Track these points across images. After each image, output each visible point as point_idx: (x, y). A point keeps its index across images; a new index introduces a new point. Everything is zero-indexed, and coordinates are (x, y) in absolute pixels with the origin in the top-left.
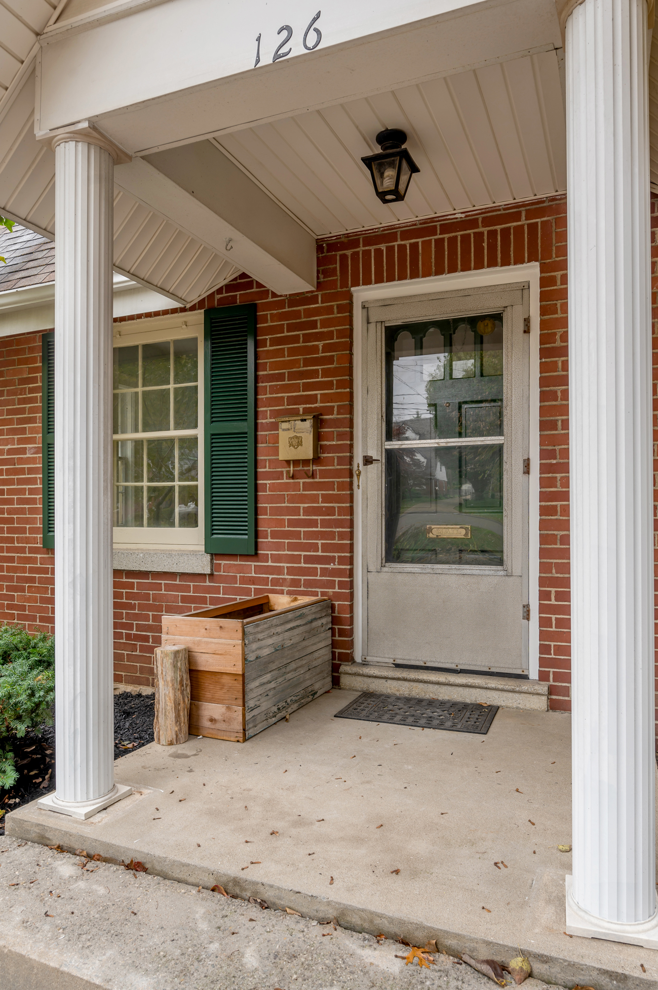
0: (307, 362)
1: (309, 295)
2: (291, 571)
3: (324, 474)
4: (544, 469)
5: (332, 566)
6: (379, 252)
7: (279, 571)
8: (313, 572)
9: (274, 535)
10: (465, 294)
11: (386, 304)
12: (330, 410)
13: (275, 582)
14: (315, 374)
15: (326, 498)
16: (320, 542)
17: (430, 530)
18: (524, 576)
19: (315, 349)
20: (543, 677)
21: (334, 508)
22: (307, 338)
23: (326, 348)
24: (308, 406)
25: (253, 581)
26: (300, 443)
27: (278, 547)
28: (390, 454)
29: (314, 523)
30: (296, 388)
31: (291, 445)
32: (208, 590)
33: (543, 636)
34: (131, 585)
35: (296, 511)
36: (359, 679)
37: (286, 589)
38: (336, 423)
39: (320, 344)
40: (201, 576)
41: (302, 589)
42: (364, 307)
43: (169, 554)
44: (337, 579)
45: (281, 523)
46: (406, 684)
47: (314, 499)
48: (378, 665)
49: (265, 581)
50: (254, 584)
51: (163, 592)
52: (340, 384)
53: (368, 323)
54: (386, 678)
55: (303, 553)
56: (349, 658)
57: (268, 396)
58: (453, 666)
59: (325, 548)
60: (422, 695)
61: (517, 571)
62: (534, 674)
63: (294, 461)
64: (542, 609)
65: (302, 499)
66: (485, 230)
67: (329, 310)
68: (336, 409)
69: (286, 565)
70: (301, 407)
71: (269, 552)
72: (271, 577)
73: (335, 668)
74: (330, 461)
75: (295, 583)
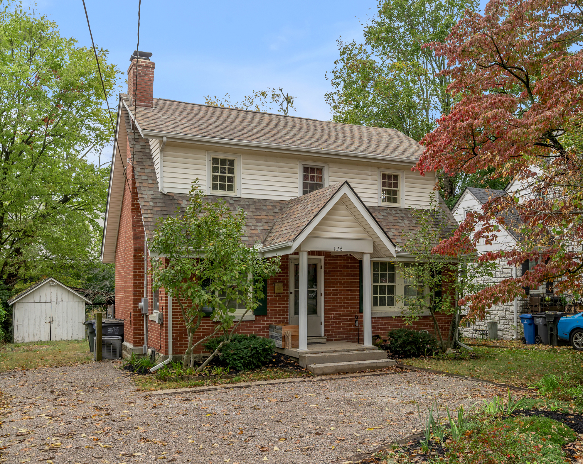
2: (275, 318)
3: (283, 296)
4: (325, 295)
5: (285, 316)
7: (272, 318)
8: (280, 318)
9: (271, 310)
10: (311, 259)
11: (295, 259)
12: (284, 282)
14: (281, 273)
15: (283, 301)
18: (321, 316)
20: (325, 335)
21: (285, 303)
25: (265, 321)
26: (280, 289)
27: (272, 313)
28: (295, 291)
29: (280, 307)
31: (278, 289)
32: (253, 324)
33: (325, 327)
35: (276, 304)
37: (273, 322)
38: (286, 284)
39: (282, 267)
40: (252, 321)
42: (290, 259)
44: (286, 319)
45: (272, 307)
47: (281, 301)
49: (268, 321)
52: (287, 276)
53: (291, 263)
55: (278, 314)
59: (283, 312)
61: (319, 315)
62: (323, 335)
64: (325, 322)
65: (278, 301)
67: (284, 259)
68: (286, 282)
70: (278, 280)
72: (270, 320)
74: (285, 293)
75: (276, 321)
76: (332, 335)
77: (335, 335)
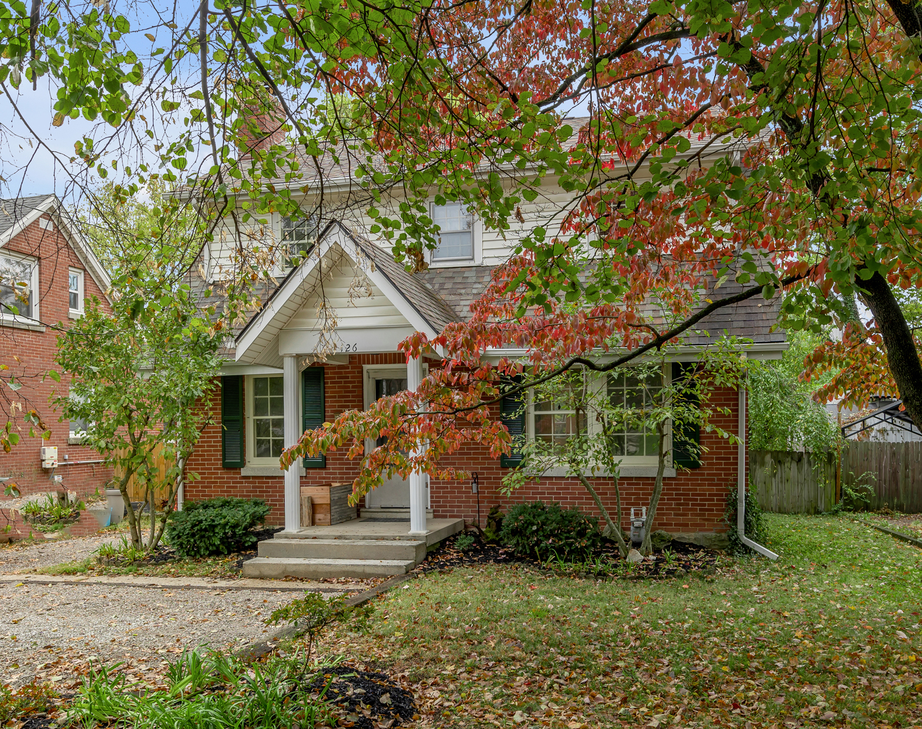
0: (346, 392)
2: (340, 473)
7: (335, 473)
9: (333, 459)
11: (376, 371)
13: (333, 478)
14: (348, 397)
19: (348, 387)
20: (431, 507)
22: (345, 382)
23: (353, 387)
25: (324, 478)
27: (335, 464)
30: (341, 402)
34: (268, 483)
36: (368, 512)
37: (338, 481)
39: (351, 385)
41: (344, 480)
42: (367, 372)
46: (385, 514)
48: (375, 508)
49: (329, 478)
52: (359, 401)
53: (369, 378)
54: (378, 512)
55: (345, 466)
56: (363, 506)
57: (329, 404)
64: (431, 483)
67: (354, 372)
69: (337, 471)
71: (331, 466)
72: (331, 476)
73: (358, 511)
75: (342, 478)
76: (446, 507)
77: (450, 507)
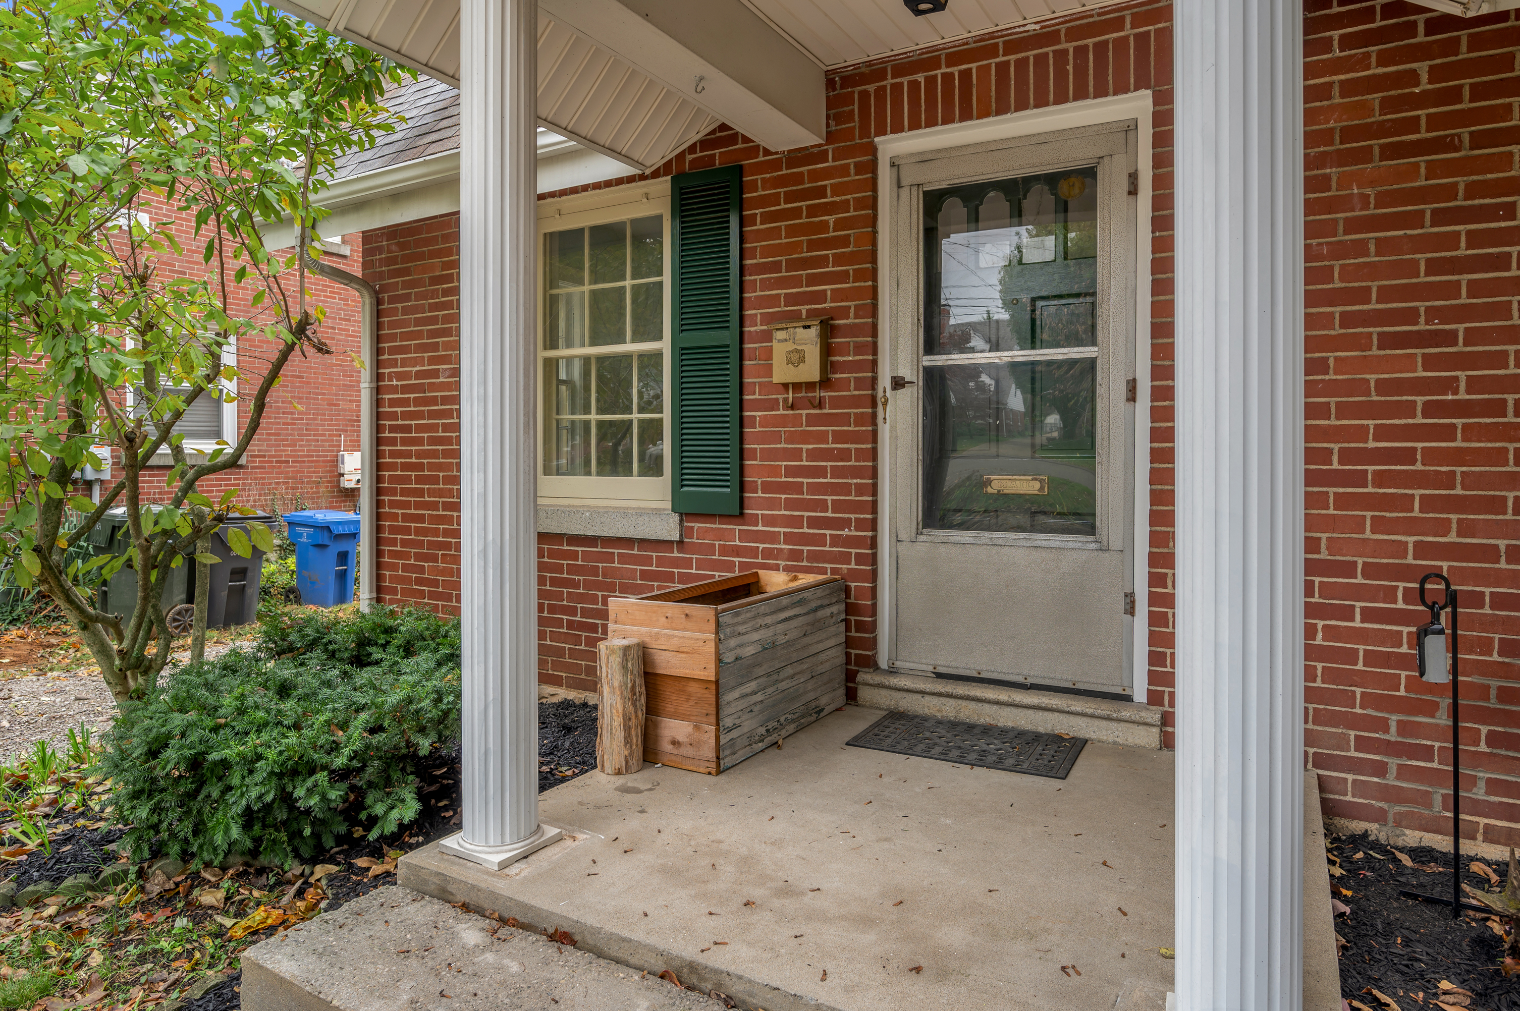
0: (812, 246)
1: (815, 150)
2: (789, 539)
3: (836, 402)
4: (1157, 396)
5: (846, 532)
6: (914, 85)
8: (821, 540)
9: (767, 487)
10: (1040, 140)
11: (925, 159)
12: (844, 313)
13: (768, 554)
14: (823, 261)
15: (839, 437)
16: (830, 498)
17: (989, 482)
18: (1127, 551)
19: (824, 226)
20: (1152, 698)
21: (849, 450)
23: (839, 225)
24: (813, 306)
25: (737, 551)
26: (802, 360)
27: (772, 504)
28: (929, 373)
29: (821, 471)
30: (797, 282)
31: (789, 362)
32: (676, 563)
33: (1152, 637)
34: (574, 556)
35: (796, 455)
36: (884, 692)
37: (782, 563)
38: (853, 330)
39: (831, 219)
40: (666, 544)
41: (805, 563)
42: (893, 165)
43: (624, 513)
44: (853, 551)
45: (775, 471)
46: (952, 702)
47: (822, 437)
48: (912, 674)
49: (754, 552)
50: (738, 556)
51: (616, 565)
52: (860, 275)
53: (899, 187)
54: (922, 693)
55: (806, 514)
56: (871, 663)
57: (759, 293)
58: (1020, 679)
59: (838, 506)
60: (974, 719)
61: (1116, 542)
62: (1139, 693)
63: (793, 384)
65: (805, 437)
66: (1070, 46)
67: (844, 170)
68: (852, 310)
69: (782, 530)
70: (804, 309)
71: (759, 512)
72: (761, 546)
73: (850, 676)
74: (844, 385)
75: (795, 555)
